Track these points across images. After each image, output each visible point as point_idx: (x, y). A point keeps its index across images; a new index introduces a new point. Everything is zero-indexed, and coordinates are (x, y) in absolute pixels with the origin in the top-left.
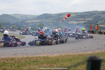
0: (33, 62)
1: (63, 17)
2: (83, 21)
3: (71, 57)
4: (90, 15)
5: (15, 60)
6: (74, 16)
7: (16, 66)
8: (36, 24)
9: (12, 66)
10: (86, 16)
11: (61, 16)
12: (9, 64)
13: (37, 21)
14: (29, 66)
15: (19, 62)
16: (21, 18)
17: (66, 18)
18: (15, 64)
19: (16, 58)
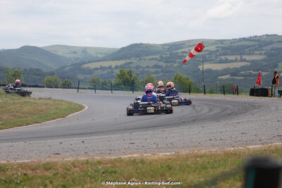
0: (103, 173)
1: (183, 52)
2: (238, 61)
3: (205, 158)
4: (255, 45)
5: (55, 170)
6: (213, 48)
7: (59, 185)
8: (112, 72)
9: (46, 185)
10: (246, 50)
11: (179, 49)
12: (39, 181)
13: (114, 64)
14: (92, 185)
15: (65, 173)
16: (72, 56)
17: (191, 56)
18: (54, 180)
19: (56, 163)
